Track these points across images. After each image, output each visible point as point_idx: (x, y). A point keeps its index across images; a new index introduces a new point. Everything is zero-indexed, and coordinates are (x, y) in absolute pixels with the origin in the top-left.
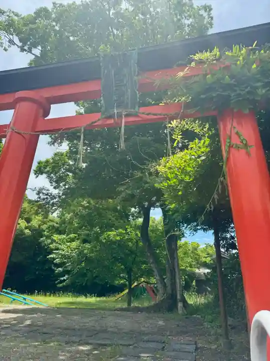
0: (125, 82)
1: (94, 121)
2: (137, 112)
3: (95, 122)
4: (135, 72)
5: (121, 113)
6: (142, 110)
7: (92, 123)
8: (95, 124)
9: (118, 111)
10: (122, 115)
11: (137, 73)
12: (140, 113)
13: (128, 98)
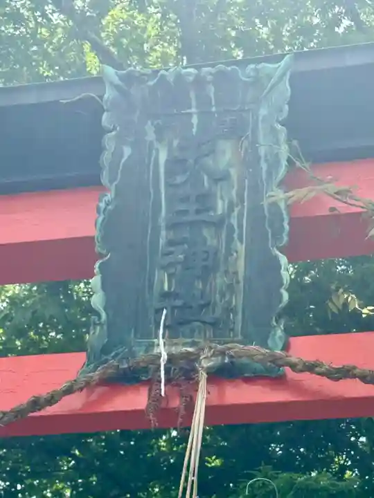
0: (221, 207)
1: (44, 393)
2: (275, 360)
3: (51, 400)
4: (274, 164)
5: (192, 359)
6: (306, 348)
7: (36, 404)
8: (49, 411)
9: (174, 350)
10: (195, 371)
11: (282, 171)
12: (293, 366)
13: (231, 288)
